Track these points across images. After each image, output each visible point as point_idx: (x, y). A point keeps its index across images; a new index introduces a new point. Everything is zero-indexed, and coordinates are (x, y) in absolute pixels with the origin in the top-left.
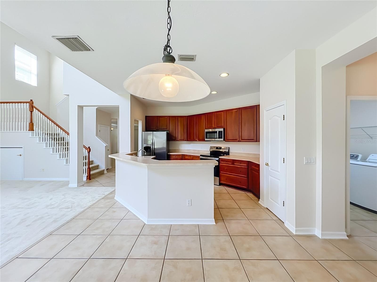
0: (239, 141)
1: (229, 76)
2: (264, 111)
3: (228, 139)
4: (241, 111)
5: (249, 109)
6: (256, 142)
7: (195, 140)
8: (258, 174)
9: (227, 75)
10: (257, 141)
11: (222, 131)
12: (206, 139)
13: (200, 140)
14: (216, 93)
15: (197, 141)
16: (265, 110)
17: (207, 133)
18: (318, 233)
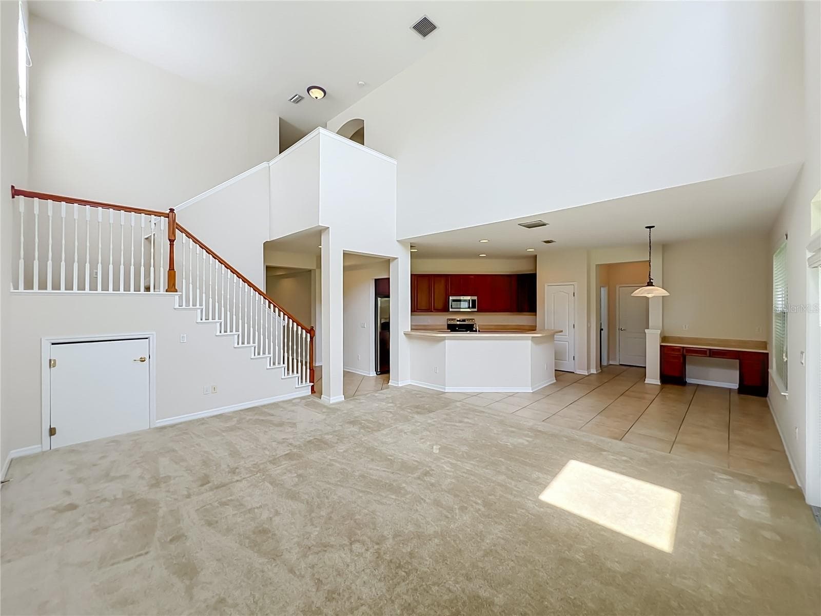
2: (546, 286)
5: (505, 278)
7: (430, 311)
11: (476, 300)
12: (451, 310)
13: (437, 310)
15: (433, 312)
16: (547, 284)
17: (452, 301)
18: (593, 371)
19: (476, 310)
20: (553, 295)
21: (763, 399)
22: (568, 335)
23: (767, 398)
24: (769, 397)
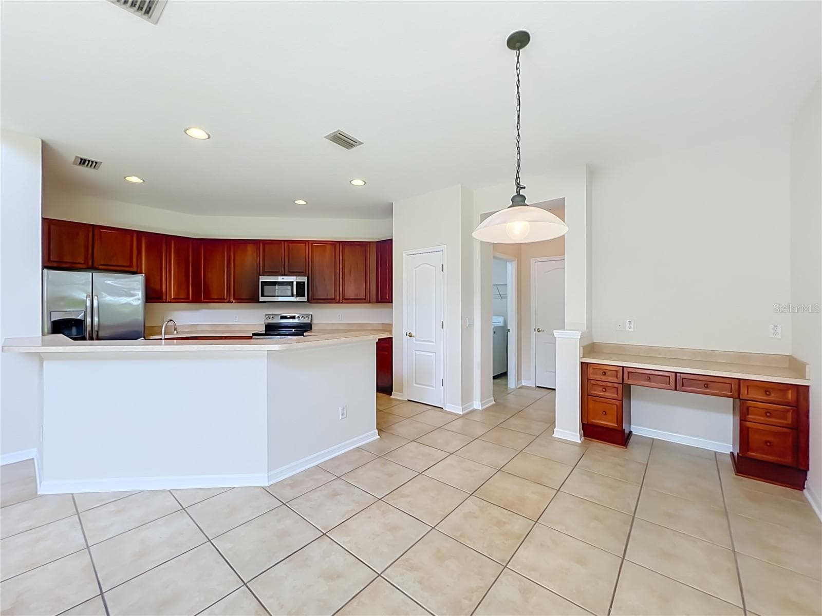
0: (339, 302)
1: (364, 186)
2: (404, 255)
3: (314, 298)
4: (343, 249)
5: (357, 247)
6: (370, 303)
7: (227, 301)
8: (387, 353)
9: (364, 183)
10: (371, 301)
11: (304, 282)
12: (261, 299)
13: (240, 300)
14: (305, 203)
15: (232, 302)
16: (405, 253)
17: (264, 283)
18: (477, 405)
19: (305, 299)
20: (414, 269)
21: (796, 492)
22: (434, 341)
23: (805, 491)
24: (809, 489)
